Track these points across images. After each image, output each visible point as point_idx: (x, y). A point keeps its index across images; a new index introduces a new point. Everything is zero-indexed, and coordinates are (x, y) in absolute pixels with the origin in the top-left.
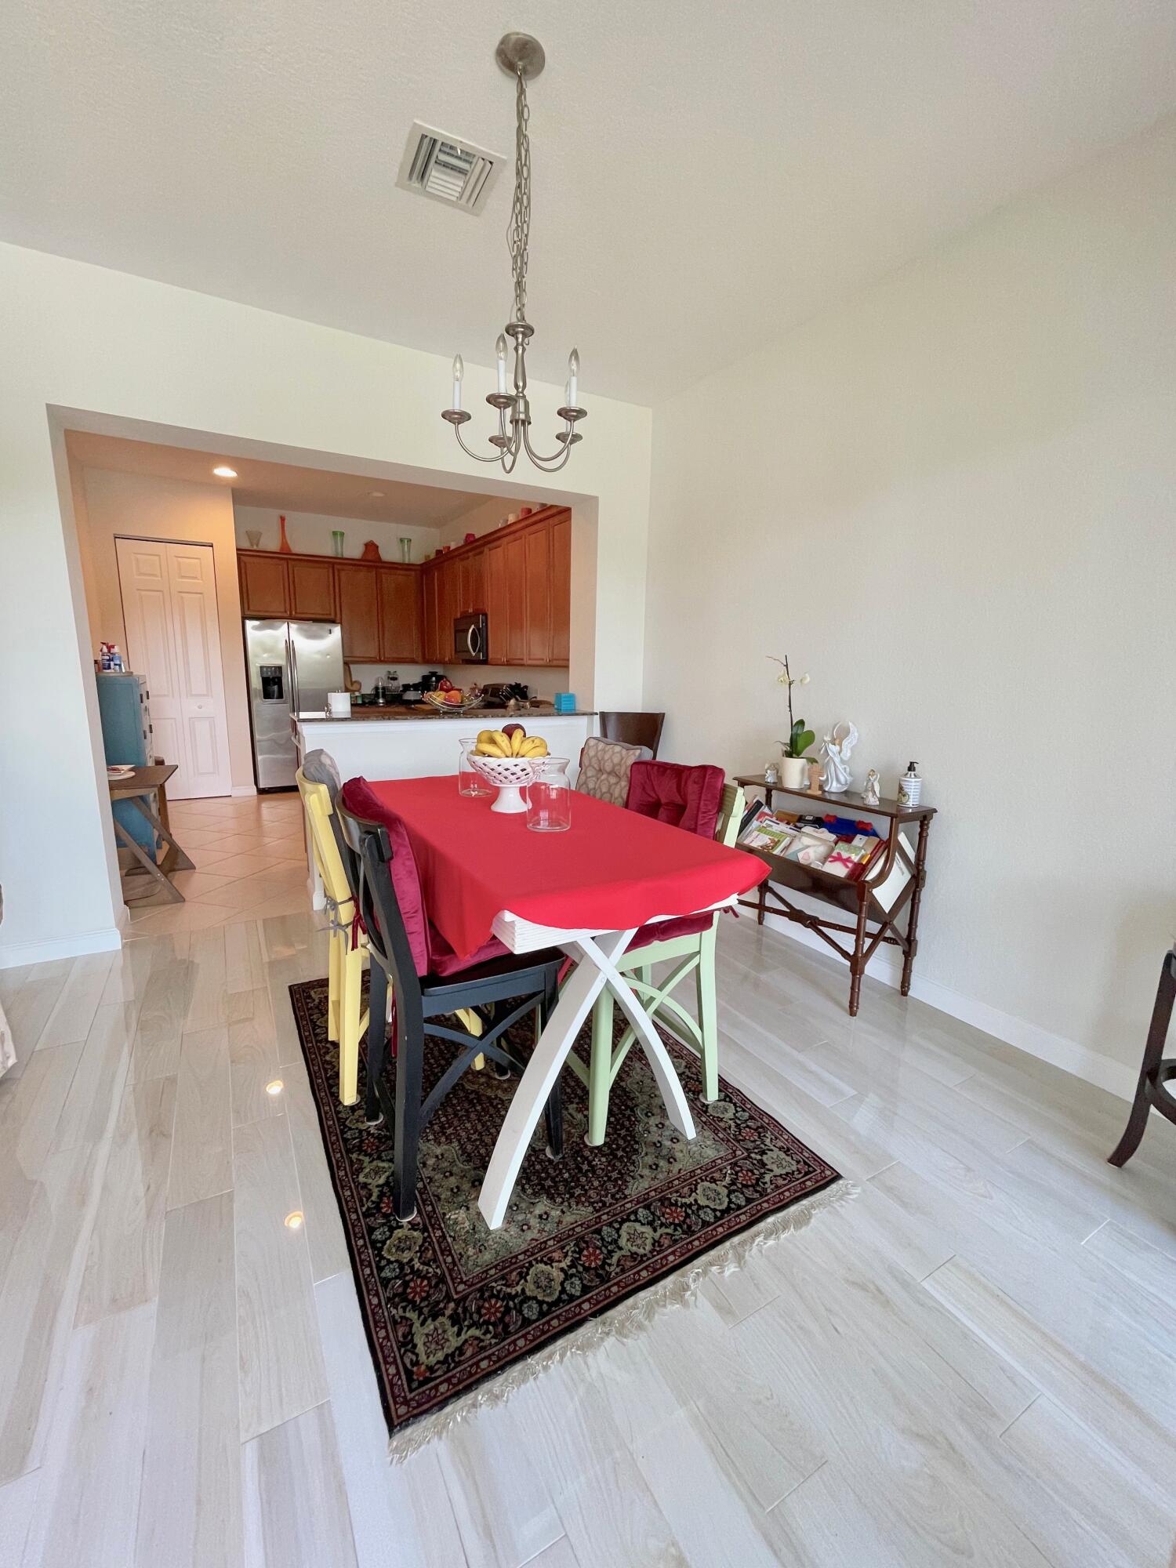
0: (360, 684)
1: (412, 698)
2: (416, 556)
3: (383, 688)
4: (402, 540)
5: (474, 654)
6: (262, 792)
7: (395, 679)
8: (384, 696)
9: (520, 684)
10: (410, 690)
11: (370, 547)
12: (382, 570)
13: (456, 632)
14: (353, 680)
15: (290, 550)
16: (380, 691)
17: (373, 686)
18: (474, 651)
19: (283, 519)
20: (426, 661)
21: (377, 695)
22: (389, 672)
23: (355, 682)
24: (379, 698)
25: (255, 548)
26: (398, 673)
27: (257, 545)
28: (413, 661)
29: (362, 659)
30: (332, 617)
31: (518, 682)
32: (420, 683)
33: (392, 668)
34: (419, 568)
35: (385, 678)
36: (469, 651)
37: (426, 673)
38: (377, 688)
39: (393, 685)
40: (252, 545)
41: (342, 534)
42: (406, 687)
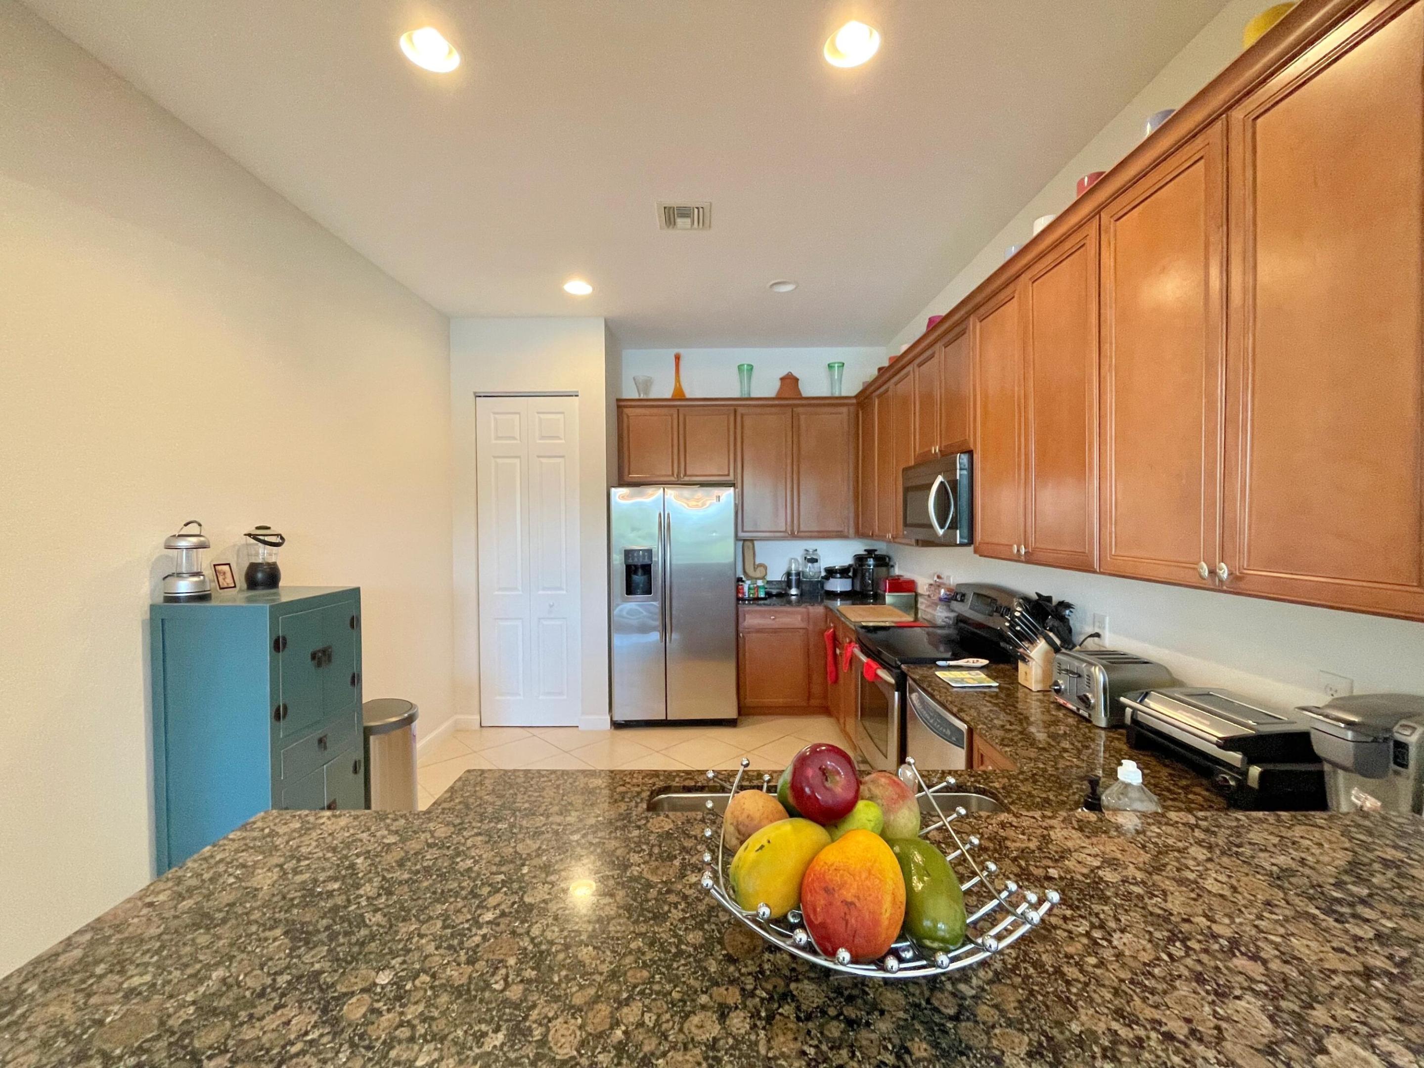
0: (766, 568)
1: (839, 590)
2: (850, 387)
3: (798, 574)
4: (830, 366)
5: (941, 532)
6: (618, 725)
7: (814, 561)
8: (799, 584)
9: (1049, 599)
10: (835, 577)
11: (790, 381)
12: (800, 410)
13: (906, 490)
14: (757, 562)
15: (684, 395)
16: (794, 578)
17: (784, 570)
18: (942, 527)
19: (678, 358)
20: (860, 534)
21: (789, 584)
22: (807, 550)
23: (761, 565)
24: (790, 587)
25: (642, 397)
26: (818, 552)
27: (645, 393)
28: (840, 535)
29: (768, 534)
30: (731, 477)
31: (1045, 594)
32: (850, 566)
33: (811, 545)
34: (854, 401)
35: (801, 560)
36: (931, 526)
37: (861, 552)
38: (789, 574)
39: (810, 570)
40: (640, 395)
41: (751, 368)
42: (831, 573)
